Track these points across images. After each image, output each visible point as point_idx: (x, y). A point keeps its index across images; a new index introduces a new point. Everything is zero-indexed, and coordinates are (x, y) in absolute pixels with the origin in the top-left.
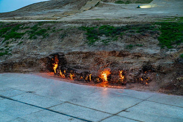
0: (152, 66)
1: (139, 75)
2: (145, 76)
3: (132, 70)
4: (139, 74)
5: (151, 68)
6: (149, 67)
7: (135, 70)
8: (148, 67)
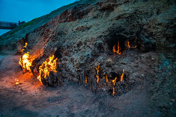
0: (145, 27)
1: (92, 60)
2: (109, 66)
3: (79, 45)
4: (95, 56)
5: (138, 34)
6: (132, 33)
7: (85, 44)
8: (127, 33)
